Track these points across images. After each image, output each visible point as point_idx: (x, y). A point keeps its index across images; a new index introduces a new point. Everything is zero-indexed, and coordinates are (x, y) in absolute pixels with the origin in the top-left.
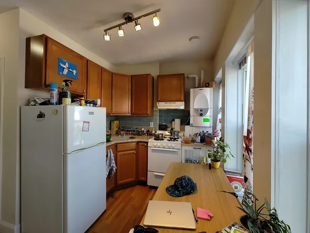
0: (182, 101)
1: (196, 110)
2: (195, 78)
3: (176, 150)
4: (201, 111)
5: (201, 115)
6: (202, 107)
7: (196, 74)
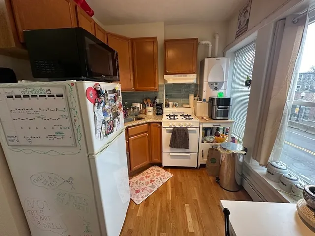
0: (194, 73)
1: (211, 84)
2: (208, 44)
3: (195, 129)
4: (216, 84)
5: (216, 89)
6: (218, 80)
7: (208, 40)
